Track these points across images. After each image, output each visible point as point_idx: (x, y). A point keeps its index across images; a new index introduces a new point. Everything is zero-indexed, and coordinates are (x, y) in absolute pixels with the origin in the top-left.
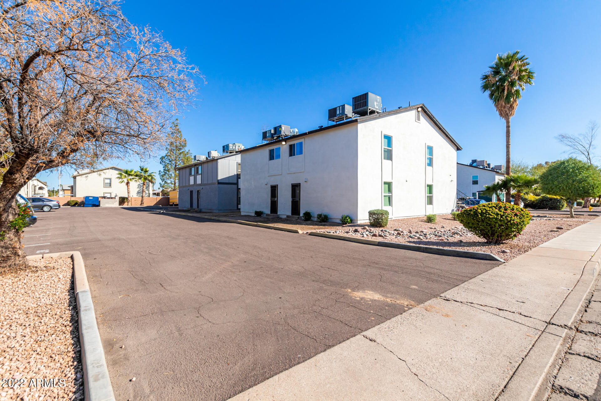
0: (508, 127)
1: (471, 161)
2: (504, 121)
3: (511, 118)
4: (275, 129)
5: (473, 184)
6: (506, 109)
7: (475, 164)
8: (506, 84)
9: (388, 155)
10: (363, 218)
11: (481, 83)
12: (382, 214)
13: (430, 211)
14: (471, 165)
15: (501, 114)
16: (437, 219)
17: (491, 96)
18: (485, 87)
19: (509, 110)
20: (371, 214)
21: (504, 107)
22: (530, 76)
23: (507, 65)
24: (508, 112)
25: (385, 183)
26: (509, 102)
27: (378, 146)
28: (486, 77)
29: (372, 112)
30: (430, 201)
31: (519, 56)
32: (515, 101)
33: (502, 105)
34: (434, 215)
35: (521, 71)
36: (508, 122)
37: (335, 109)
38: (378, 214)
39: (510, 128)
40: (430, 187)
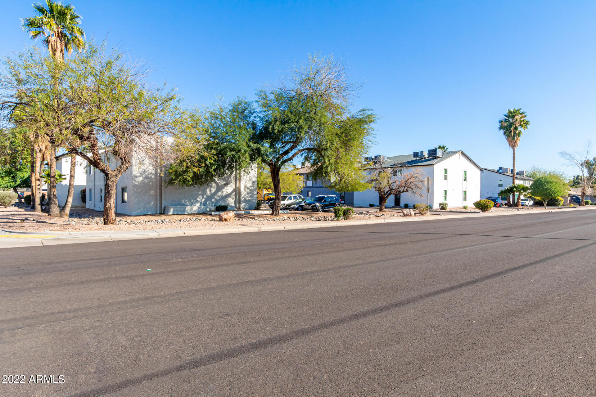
0: (514, 154)
1: (498, 168)
2: (511, 149)
3: (516, 149)
4: (376, 157)
5: (499, 186)
6: (513, 143)
7: (501, 171)
8: (512, 128)
9: (446, 178)
10: (436, 206)
11: (498, 125)
12: (445, 205)
13: (465, 204)
14: (498, 172)
15: (510, 146)
16: (468, 208)
17: (505, 133)
18: (501, 128)
19: (514, 144)
20: (440, 204)
21: (512, 142)
22: (527, 123)
23: (513, 117)
24: (514, 145)
25: (444, 191)
26: (514, 139)
27: (442, 173)
28: (501, 122)
29: (439, 157)
30: (465, 199)
31: (521, 111)
32: (517, 139)
33: (510, 140)
34: (467, 206)
35: (521, 122)
36: (514, 151)
37: (418, 153)
38: (443, 204)
39: (515, 155)
40: (465, 192)
